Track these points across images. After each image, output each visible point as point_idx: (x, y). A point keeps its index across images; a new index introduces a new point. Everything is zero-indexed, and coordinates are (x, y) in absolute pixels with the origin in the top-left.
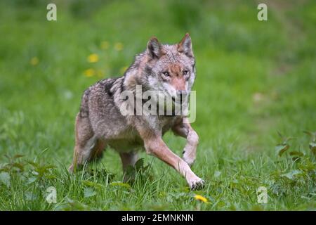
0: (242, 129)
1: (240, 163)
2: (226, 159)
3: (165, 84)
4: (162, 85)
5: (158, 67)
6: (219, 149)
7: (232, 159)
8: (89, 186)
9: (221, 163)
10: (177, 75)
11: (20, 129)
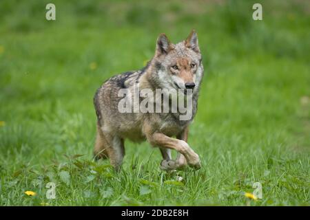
0: (290, 130)
1: (288, 162)
2: (274, 159)
3: (174, 77)
4: (171, 78)
5: (168, 61)
6: (268, 149)
7: (280, 159)
8: (144, 185)
9: (270, 163)
10: (185, 68)
11: (79, 130)
